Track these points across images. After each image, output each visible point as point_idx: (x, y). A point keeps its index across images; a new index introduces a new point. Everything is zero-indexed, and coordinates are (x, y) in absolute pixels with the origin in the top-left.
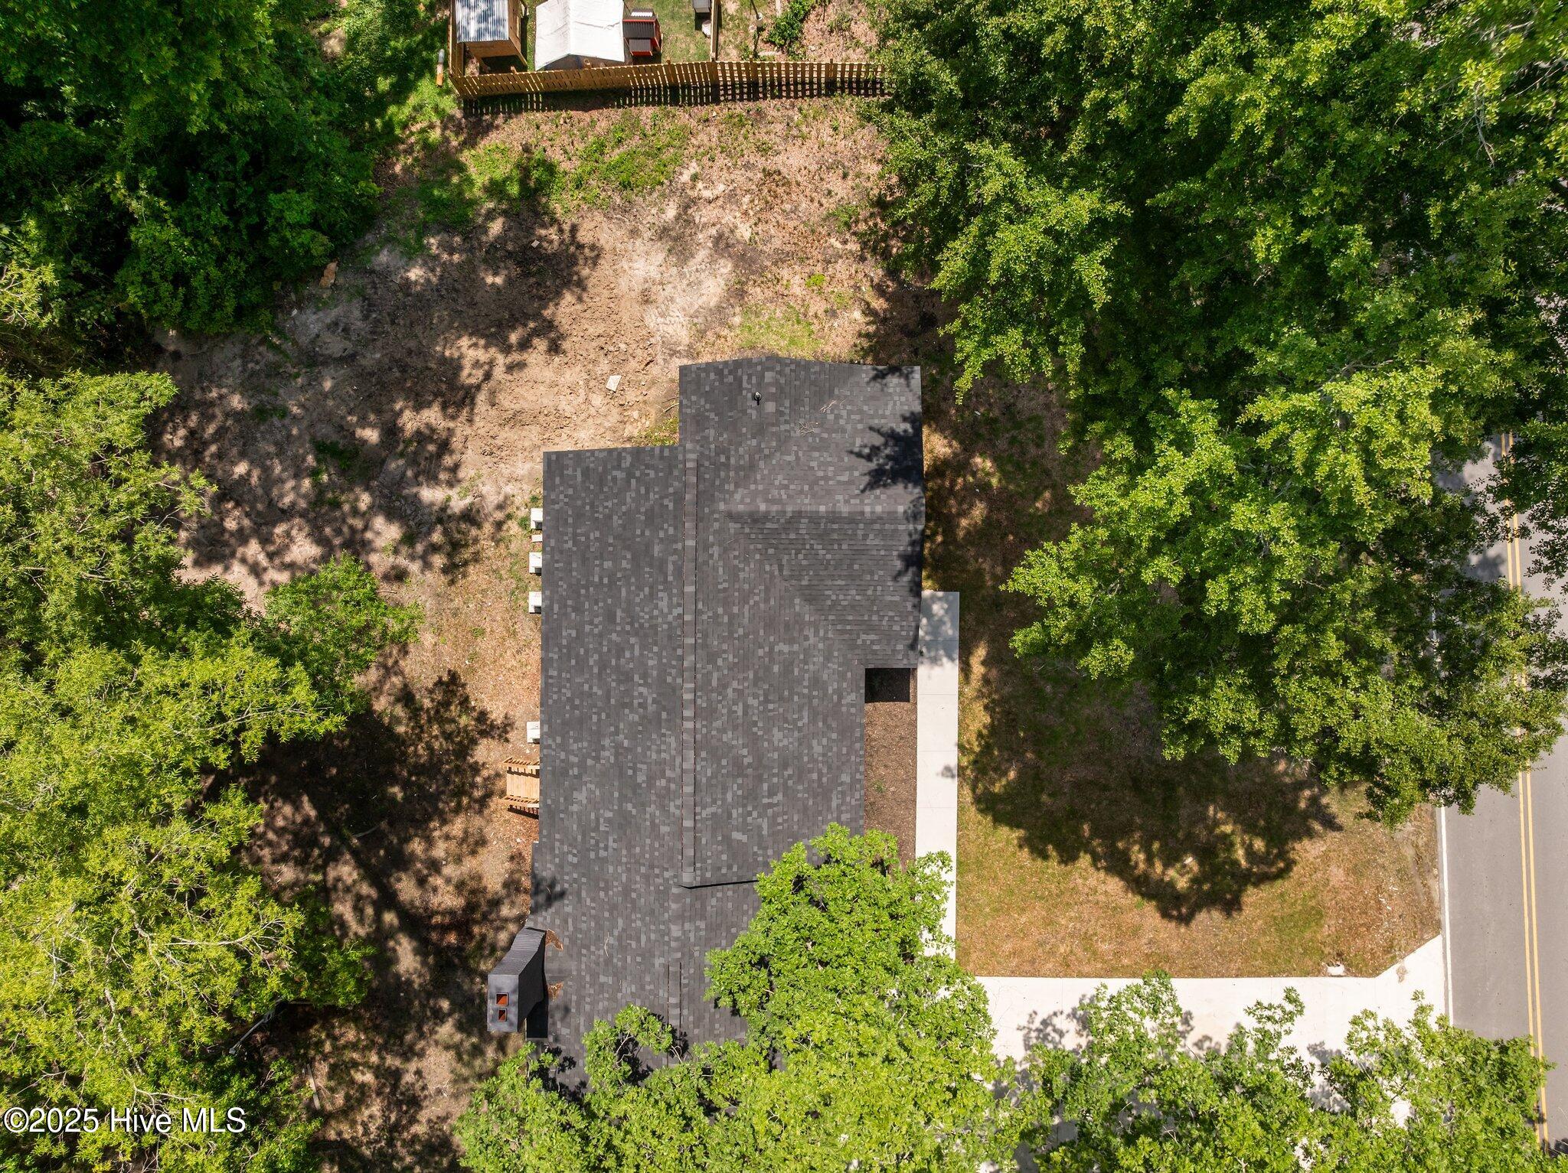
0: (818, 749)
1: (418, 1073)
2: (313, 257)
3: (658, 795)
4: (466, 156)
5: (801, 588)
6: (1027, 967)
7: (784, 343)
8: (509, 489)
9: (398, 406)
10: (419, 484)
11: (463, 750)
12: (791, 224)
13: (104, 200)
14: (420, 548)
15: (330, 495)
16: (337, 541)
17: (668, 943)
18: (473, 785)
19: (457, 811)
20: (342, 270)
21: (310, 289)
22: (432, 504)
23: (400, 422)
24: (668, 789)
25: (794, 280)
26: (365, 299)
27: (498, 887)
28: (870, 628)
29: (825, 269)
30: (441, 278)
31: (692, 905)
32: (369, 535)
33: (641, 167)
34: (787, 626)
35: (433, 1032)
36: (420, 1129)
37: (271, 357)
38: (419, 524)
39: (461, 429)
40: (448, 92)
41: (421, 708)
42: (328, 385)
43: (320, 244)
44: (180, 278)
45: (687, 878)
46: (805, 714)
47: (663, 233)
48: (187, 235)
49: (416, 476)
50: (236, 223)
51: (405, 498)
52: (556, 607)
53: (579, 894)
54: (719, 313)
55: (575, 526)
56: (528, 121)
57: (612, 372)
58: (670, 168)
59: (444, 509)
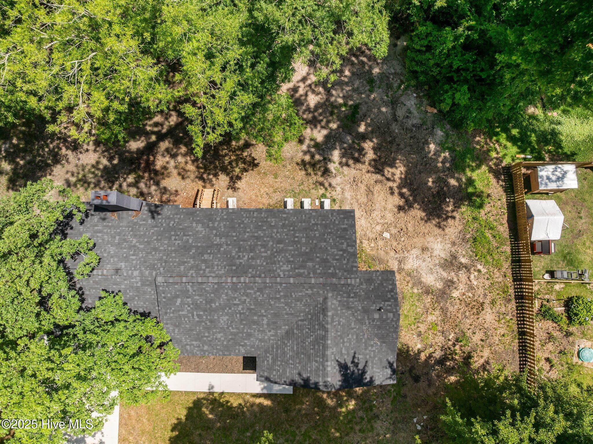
0: (219, 336)
1: (87, 150)
2: (440, 103)
3: (198, 265)
4: (484, 168)
5: (293, 330)
6: (123, 422)
7: (405, 312)
8: (338, 189)
9: (375, 140)
10: (341, 150)
11: (224, 170)
12: (460, 315)
13: (463, 16)
14: (313, 150)
15: (336, 111)
16: (316, 114)
17: (131, 270)
18: (209, 174)
19: (198, 167)
20: (434, 115)
21: (425, 101)
22: (332, 155)
23: (368, 141)
24: (201, 269)
25: (433, 317)
26: (421, 125)
27: (165, 185)
28: (274, 360)
29: (439, 331)
30: (431, 158)
31: (148, 280)
32: (319, 128)
33: (483, 247)
34: (275, 323)
35: (104, 156)
36: (64, 151)
37: (396, 85)
38: (323, 150)
39: (365, 167)
40: (513, 160)
41: (243, 152)
42: (384, 109)
43: (445, 107)
44: (429, 48)
45: (160, 279)
46: (235, 330)
47: (454, 257)
48: (448, 51)
49: (344, 148)
50: (454, 71)
51: (335, 144)
52: (285, 216)
53: (156, 226)
54: (418, 283)
55: (321, 225)
56: (502, 196)
57: (391, 235)
58: (483, 260)
59: (330, 160)
